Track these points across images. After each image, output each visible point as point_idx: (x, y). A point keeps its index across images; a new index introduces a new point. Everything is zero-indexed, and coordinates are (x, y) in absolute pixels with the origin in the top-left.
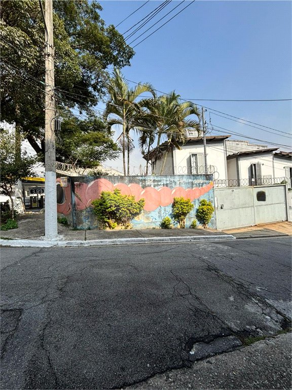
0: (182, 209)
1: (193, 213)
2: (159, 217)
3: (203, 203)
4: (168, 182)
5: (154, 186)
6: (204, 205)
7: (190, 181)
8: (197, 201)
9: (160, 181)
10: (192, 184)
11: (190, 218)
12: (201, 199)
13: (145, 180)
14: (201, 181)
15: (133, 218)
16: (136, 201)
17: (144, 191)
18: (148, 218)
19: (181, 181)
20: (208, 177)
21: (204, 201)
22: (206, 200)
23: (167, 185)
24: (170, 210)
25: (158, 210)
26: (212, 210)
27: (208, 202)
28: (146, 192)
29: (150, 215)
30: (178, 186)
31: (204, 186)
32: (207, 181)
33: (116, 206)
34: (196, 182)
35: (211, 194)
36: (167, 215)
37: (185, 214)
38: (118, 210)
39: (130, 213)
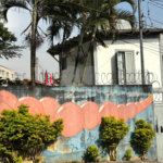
0: (115, 133)
1: (127, 139)
2: (82, 144)
3: (140, 125)
4: (95, 95)
5: (76, 101)
6: (141, 127)
7: (123, 93)
8: (132, 122)
9: (83, 93)
10: (126, 97)
11: (123, 146)
12: (138, 119)
13: (63, 92)
14: (137, 93)
15: (46, 148)
16: (52, 122)
17: (61, 108)
18: (66, 147)
19: (112, 94)
20: (146, 88)
21: (141, 122)
22: (144, 119)
23: (93, 99)
24: (96, 134)
25: (80, 135)
26: (152, 134)
27: (146, 123)
28: (65, 109)
29: (69, 143)
30: (107, 100)
31: (142, 101)
32: (145, 94)
33: (24, 131)
34: (130, 94)
35: (150, 112)
36: (93, 142)
37: (117, 141)
38: (26, 137)
39: (44, 141)
